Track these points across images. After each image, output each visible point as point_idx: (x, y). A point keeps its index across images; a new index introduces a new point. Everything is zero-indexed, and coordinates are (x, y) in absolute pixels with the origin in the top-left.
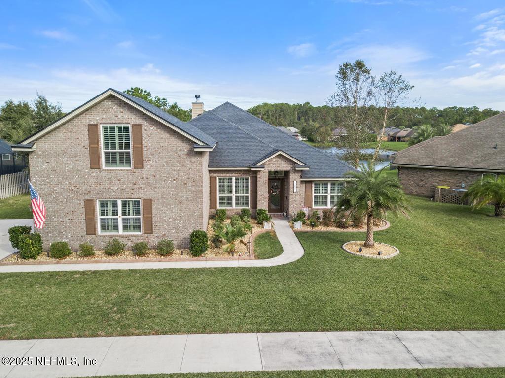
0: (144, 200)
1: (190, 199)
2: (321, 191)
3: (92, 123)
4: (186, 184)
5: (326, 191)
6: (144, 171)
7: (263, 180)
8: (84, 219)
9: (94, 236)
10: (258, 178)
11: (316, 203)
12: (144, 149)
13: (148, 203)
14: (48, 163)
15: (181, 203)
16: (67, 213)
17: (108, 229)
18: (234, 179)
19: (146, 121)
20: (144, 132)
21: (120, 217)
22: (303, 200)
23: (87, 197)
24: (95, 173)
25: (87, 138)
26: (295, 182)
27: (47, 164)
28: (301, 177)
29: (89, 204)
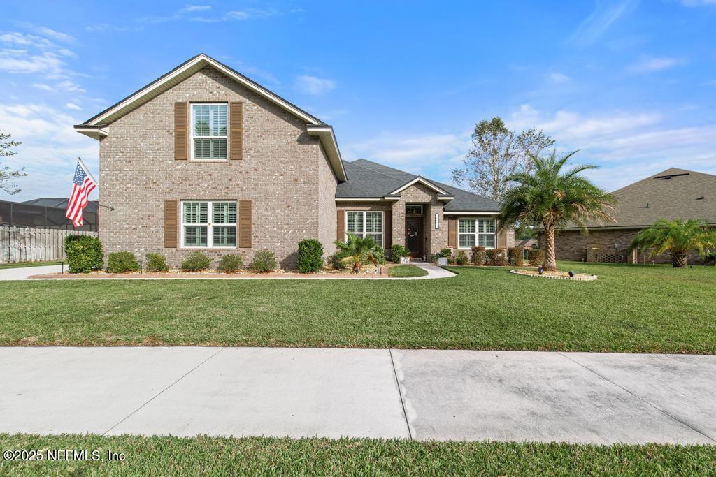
0: (243, 202)
1: (301, 201)
2: (467, 229)
3: (180, 101)
4: (296, 180)
5: (473, 230)
6: (243, 163)
7: (399, 213)
8: (162, 227)
9: (174, 250)
10: (394, 211)
11: (462, 244)
12: (244, 134)
13: (247, 204)
14: (122, 152)
15: (289, 206)
16: (142, 219)
17: (194, 241)
18: (365, 213)
19: (248, 98)
20: (244, 113)
21: (210, 224)
22: (446, 239)
23: (168, 197)
24: (181, 165)
25: (172, 120)
26: (437, 215)
27: (121, 154)
28: (444, 210)
29: (171, 207)
